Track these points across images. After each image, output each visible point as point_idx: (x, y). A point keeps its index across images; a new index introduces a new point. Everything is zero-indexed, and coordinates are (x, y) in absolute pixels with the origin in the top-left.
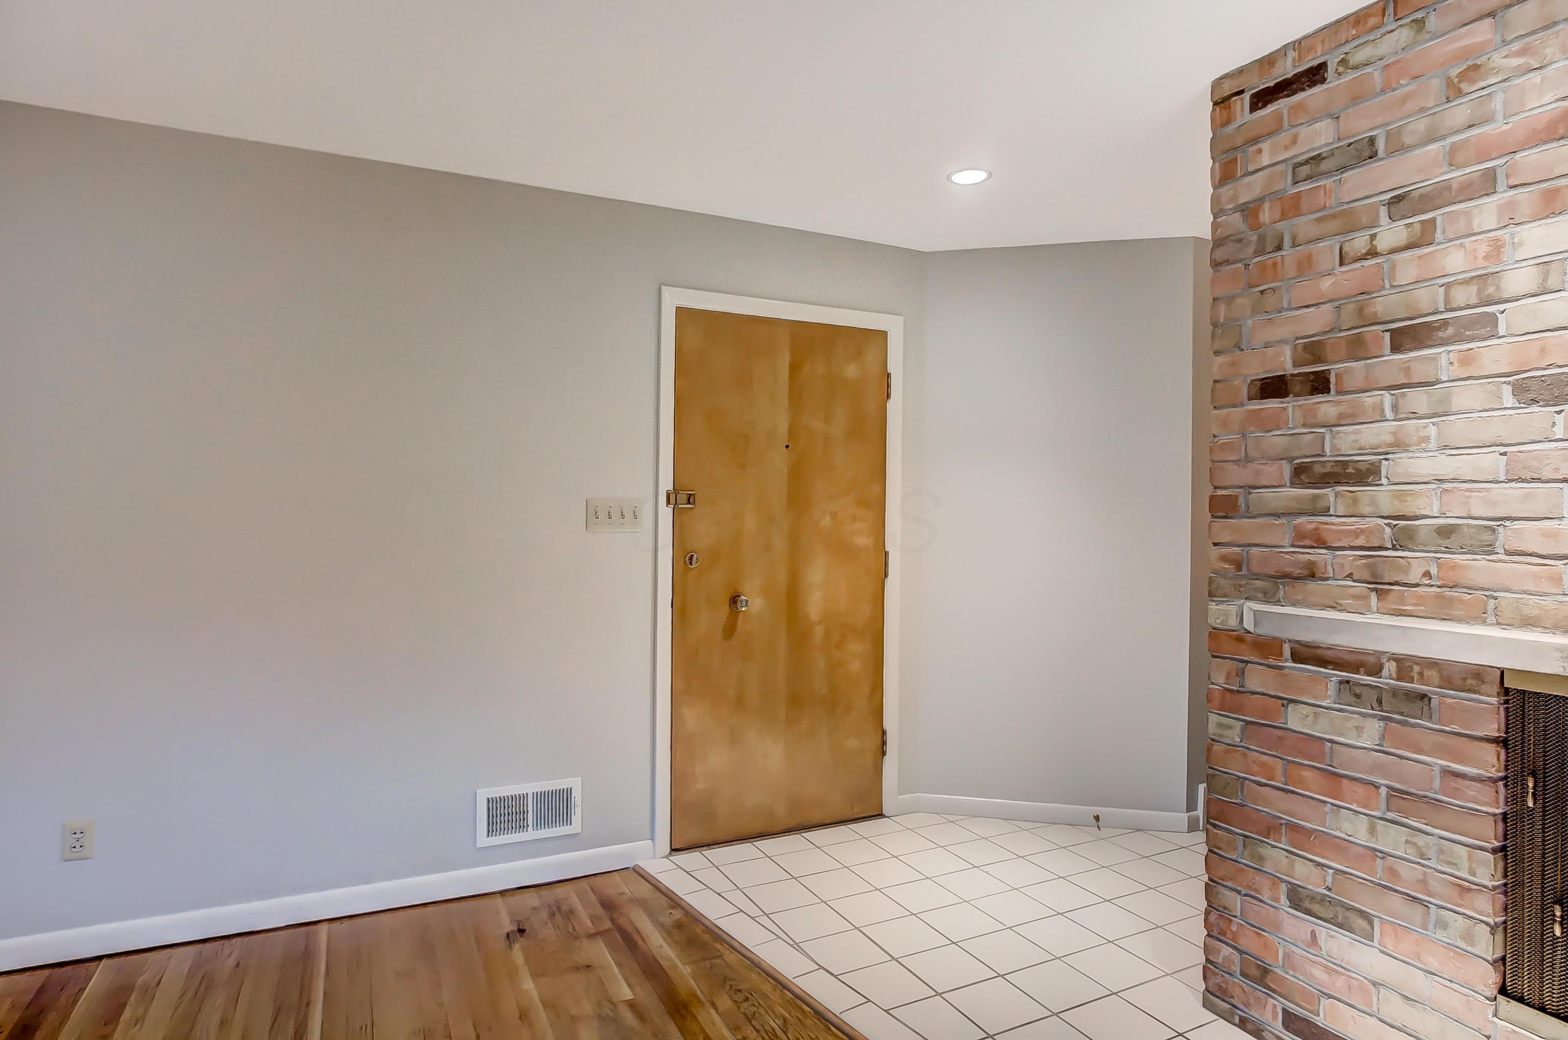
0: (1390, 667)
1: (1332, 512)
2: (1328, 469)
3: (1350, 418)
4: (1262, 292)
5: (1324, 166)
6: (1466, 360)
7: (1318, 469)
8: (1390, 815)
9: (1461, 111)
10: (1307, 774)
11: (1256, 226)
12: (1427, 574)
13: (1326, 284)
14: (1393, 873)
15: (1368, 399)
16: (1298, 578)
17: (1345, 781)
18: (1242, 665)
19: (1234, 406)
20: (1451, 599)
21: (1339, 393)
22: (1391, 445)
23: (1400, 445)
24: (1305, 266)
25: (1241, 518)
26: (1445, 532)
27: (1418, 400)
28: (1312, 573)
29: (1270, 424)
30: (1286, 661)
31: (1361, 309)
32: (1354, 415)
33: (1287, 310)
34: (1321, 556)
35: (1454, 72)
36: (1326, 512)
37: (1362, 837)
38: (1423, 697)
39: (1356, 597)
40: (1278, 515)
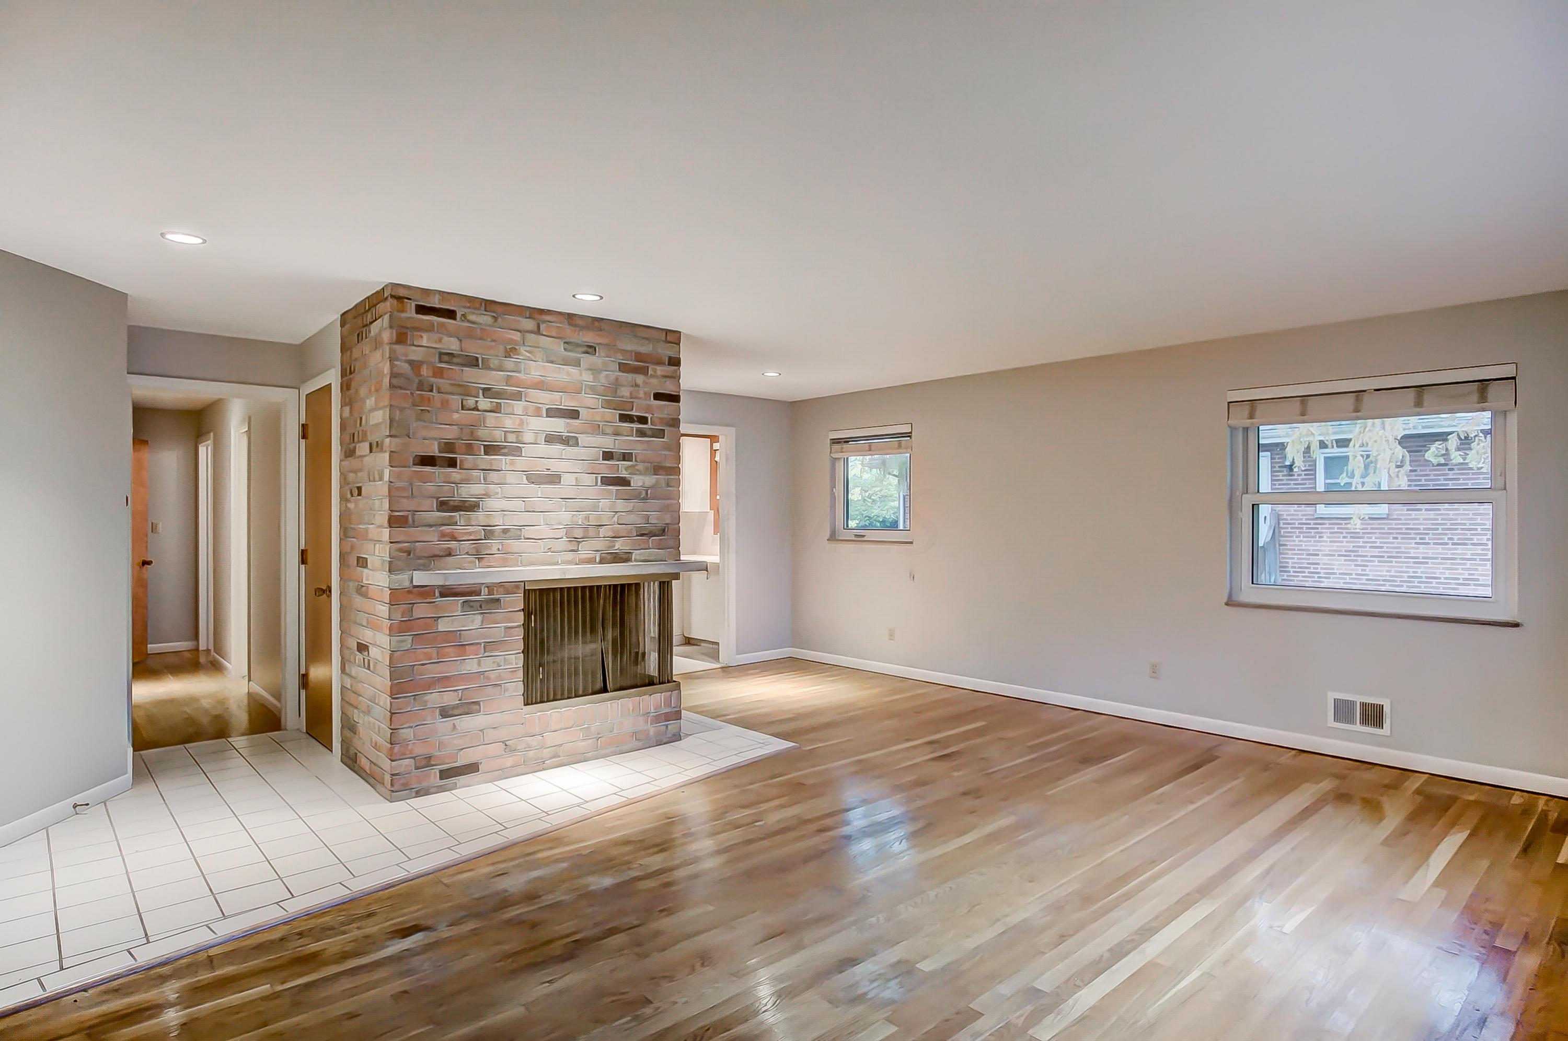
0: (485, 591)
1: (458, 524)
2: (456, 504)
3: (466, 481)
4: (422, 410)
5: (455, 360)
6: (512, 463)
7: (452, 503)
8: (486, 654)
9: (509, 363)
10: (447, 650)
11: (418, 374)
12: (499, 549)
13: (456, 416)
14: (488, 678)
15: (475, 473)
16: (442, 556)
17: (467, 647)
18: (411, 606)
19: (406, 467)
20: (506, 558)
21: (461, 469)
22: (484, 495)
23: (487, 495)
24: (445, 404)
25: (409, 527)
26: (505, 531)
27: (493, 476)
28: (449, 554)
29: (425, 479)
30: (437, 598)
31: (472, 433)
32: (468, 480)
33: (435, 423)
34: (453, 544)
35: (508, 347)
36: (455, 524)
37: (475, 668)
38: (498, 600)
39: (470, 562)
40: (431, 526)
